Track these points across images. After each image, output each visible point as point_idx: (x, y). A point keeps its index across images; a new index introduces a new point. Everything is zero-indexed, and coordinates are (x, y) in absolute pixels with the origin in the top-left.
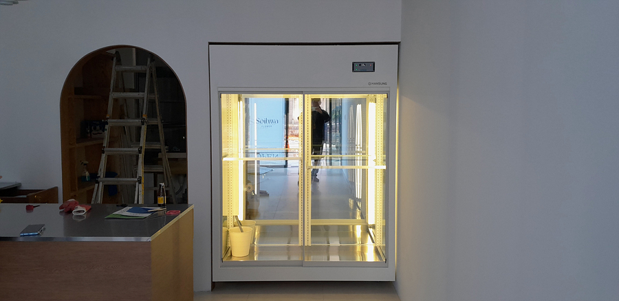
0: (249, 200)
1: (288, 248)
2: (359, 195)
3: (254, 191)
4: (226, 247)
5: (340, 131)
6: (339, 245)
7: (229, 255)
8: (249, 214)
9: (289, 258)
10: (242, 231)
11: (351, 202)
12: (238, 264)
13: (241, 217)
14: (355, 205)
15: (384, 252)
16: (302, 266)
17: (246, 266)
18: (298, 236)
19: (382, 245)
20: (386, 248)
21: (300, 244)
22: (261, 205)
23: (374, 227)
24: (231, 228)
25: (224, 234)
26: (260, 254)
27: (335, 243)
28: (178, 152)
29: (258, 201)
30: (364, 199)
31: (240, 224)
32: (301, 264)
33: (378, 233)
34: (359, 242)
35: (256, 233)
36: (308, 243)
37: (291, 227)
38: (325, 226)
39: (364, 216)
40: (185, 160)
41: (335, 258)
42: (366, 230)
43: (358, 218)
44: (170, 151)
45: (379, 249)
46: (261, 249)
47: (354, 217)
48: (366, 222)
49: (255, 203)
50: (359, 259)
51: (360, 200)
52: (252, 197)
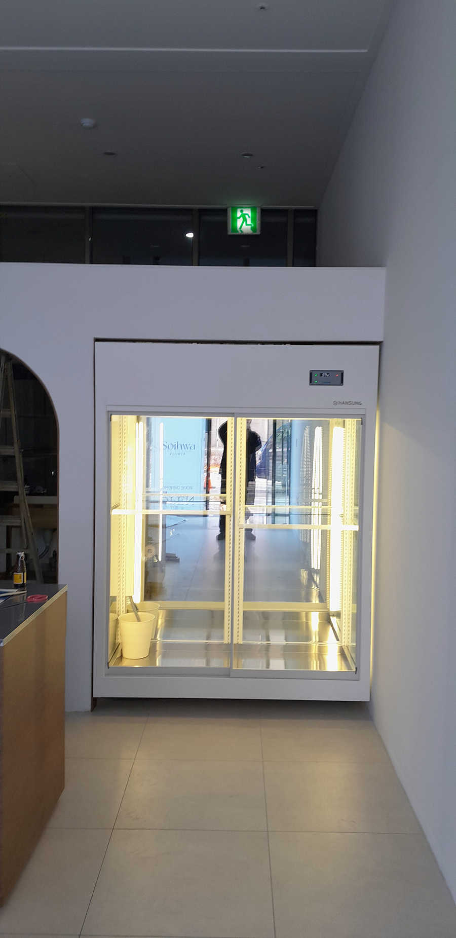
0: (150, 571)
1: (207, 647)
2: (316, 564)
3: (157, 556)
4: (115, 644)
5: (289, 462)
6: (285, 643)
7: (118, 655)
8: (151, 591)
9: (208, 663)
10: (139, 620)
11: (304, 574)
12: (131, 671)
13: (138, 598)
14: (311, 579)
15: (354, 655)
16: (228, 676)
17: (142, 675)
18: (223, 627)
19: (350, 644)
20: (357, 649)
21: (227, 640)
22: (169, 576)
23: (338, 615)
24: (123, 615)
25: (111, 624)
26: (164, 656)
27: (278, 639)
28: (43, 494)
29: (163, 571)
30: (324, 572)
31: (135, 608)
32: (227, 673)
33: (344, 625)
34: (315, 638)
35: (160, 622)
36: (239, 639)
37: (212, 613)
38: (263, 613)
39: (323, 597)
40: (55, 507)
41: (277, 664)
42: (327, 620)
43: (315, 600)
44: (32, 493)
45: (346, 651)
46: (166, 646)
47: (308, 600)
48: (326, 607)
49: (159, 575)
50: (314, 666)
51: (317, 572)
52: (155, 565)
